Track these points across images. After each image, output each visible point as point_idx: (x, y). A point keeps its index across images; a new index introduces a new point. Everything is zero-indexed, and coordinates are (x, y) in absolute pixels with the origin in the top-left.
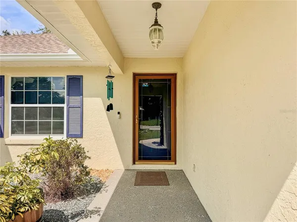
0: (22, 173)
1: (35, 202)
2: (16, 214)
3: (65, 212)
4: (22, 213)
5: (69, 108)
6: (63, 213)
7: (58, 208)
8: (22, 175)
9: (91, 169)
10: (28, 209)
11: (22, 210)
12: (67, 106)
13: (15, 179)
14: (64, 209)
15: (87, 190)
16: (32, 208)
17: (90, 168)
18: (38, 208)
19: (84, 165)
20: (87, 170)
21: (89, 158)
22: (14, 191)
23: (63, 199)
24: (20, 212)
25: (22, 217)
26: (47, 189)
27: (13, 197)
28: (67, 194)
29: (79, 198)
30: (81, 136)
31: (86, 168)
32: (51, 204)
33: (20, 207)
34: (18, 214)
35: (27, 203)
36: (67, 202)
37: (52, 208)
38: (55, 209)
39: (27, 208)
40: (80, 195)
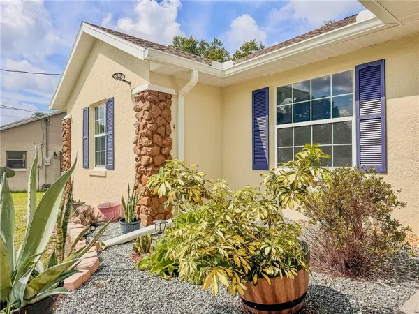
0: (267, 204)
1: (290, 262)
2: (260, 276)
3: (351, 301)
4: (269, 276)
5: (359, 121)
6: (347, 300)
7: (338, 287)
8: (267, 208)
9: (407, 229)
10: (279, 272)
11: (270, 271)
12: (357, 118)
13: (256, 213)
14: (351, 293)
15: (398, 270)
16: (286, 272)
17: (405, 227)
18: (295, 276)
19: (392, 218)
20: (399, 229)
21: (403, 205)
22: (258, 235)
23: (348, 275)
24: (265, 273)
25: (270, 283)
26: (321, 250)
27: (254, 243)
28: (355, 266)
29: (380, 281)
30: (384, 170)
31: (396, 224)
32: (326, 277)
33: (267, 266)
34: (262, 277)
35: (277, 262)
36: (355, 282)
37: (328, 285)
38: (332, 287)
39: (277, 270)
40: (382, 276)
